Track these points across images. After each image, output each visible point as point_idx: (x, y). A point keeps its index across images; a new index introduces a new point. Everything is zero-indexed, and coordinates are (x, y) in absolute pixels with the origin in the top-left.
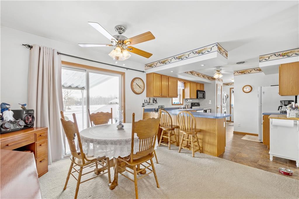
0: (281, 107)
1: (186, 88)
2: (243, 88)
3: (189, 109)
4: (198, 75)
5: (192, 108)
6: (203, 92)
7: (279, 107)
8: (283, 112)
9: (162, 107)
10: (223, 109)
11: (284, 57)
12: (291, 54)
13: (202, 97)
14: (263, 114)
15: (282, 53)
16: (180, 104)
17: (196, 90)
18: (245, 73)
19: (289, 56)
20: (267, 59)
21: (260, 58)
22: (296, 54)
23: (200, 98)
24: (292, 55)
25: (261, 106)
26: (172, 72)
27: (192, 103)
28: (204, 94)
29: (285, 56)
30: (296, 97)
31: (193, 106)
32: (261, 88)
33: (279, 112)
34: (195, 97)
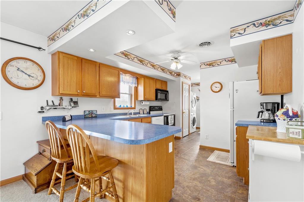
0: (261, 113)
1: (139, 85)
2: (212, 86)
3: (146, 115)
4: (153, 66)
5: (150, 113)
6: (166, 92)
7: (259, 112)
8: (265, 121)
9: (92, 113)
10: (191, 114)
11: (269, 27)
12: (279, 22)
13: (164, 98)
14: (236, 124)
15: (264, 20)
16: (131, 108)
17: (155, 88)
18: (213, 66)
19: (275, 25)
20: (242, 32)
21: (231, 32)
22: (287, 21)
23: (161, 100)
24: (281, 22)
25: (233, 110)
26: (92, 50)
27: (150, 107)
28: (166, 94)
29: (269, 25)
30: (282, 97)
31: (152, 110)
32: (233, 83)
33: (259, 120)
34: (154, 98)
